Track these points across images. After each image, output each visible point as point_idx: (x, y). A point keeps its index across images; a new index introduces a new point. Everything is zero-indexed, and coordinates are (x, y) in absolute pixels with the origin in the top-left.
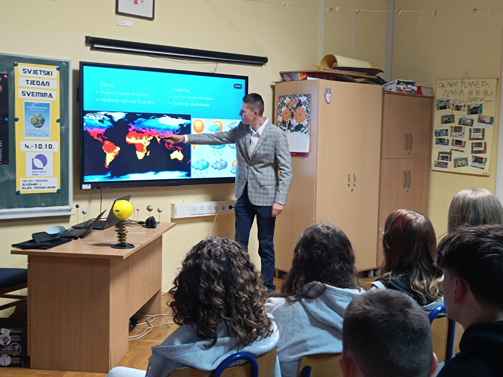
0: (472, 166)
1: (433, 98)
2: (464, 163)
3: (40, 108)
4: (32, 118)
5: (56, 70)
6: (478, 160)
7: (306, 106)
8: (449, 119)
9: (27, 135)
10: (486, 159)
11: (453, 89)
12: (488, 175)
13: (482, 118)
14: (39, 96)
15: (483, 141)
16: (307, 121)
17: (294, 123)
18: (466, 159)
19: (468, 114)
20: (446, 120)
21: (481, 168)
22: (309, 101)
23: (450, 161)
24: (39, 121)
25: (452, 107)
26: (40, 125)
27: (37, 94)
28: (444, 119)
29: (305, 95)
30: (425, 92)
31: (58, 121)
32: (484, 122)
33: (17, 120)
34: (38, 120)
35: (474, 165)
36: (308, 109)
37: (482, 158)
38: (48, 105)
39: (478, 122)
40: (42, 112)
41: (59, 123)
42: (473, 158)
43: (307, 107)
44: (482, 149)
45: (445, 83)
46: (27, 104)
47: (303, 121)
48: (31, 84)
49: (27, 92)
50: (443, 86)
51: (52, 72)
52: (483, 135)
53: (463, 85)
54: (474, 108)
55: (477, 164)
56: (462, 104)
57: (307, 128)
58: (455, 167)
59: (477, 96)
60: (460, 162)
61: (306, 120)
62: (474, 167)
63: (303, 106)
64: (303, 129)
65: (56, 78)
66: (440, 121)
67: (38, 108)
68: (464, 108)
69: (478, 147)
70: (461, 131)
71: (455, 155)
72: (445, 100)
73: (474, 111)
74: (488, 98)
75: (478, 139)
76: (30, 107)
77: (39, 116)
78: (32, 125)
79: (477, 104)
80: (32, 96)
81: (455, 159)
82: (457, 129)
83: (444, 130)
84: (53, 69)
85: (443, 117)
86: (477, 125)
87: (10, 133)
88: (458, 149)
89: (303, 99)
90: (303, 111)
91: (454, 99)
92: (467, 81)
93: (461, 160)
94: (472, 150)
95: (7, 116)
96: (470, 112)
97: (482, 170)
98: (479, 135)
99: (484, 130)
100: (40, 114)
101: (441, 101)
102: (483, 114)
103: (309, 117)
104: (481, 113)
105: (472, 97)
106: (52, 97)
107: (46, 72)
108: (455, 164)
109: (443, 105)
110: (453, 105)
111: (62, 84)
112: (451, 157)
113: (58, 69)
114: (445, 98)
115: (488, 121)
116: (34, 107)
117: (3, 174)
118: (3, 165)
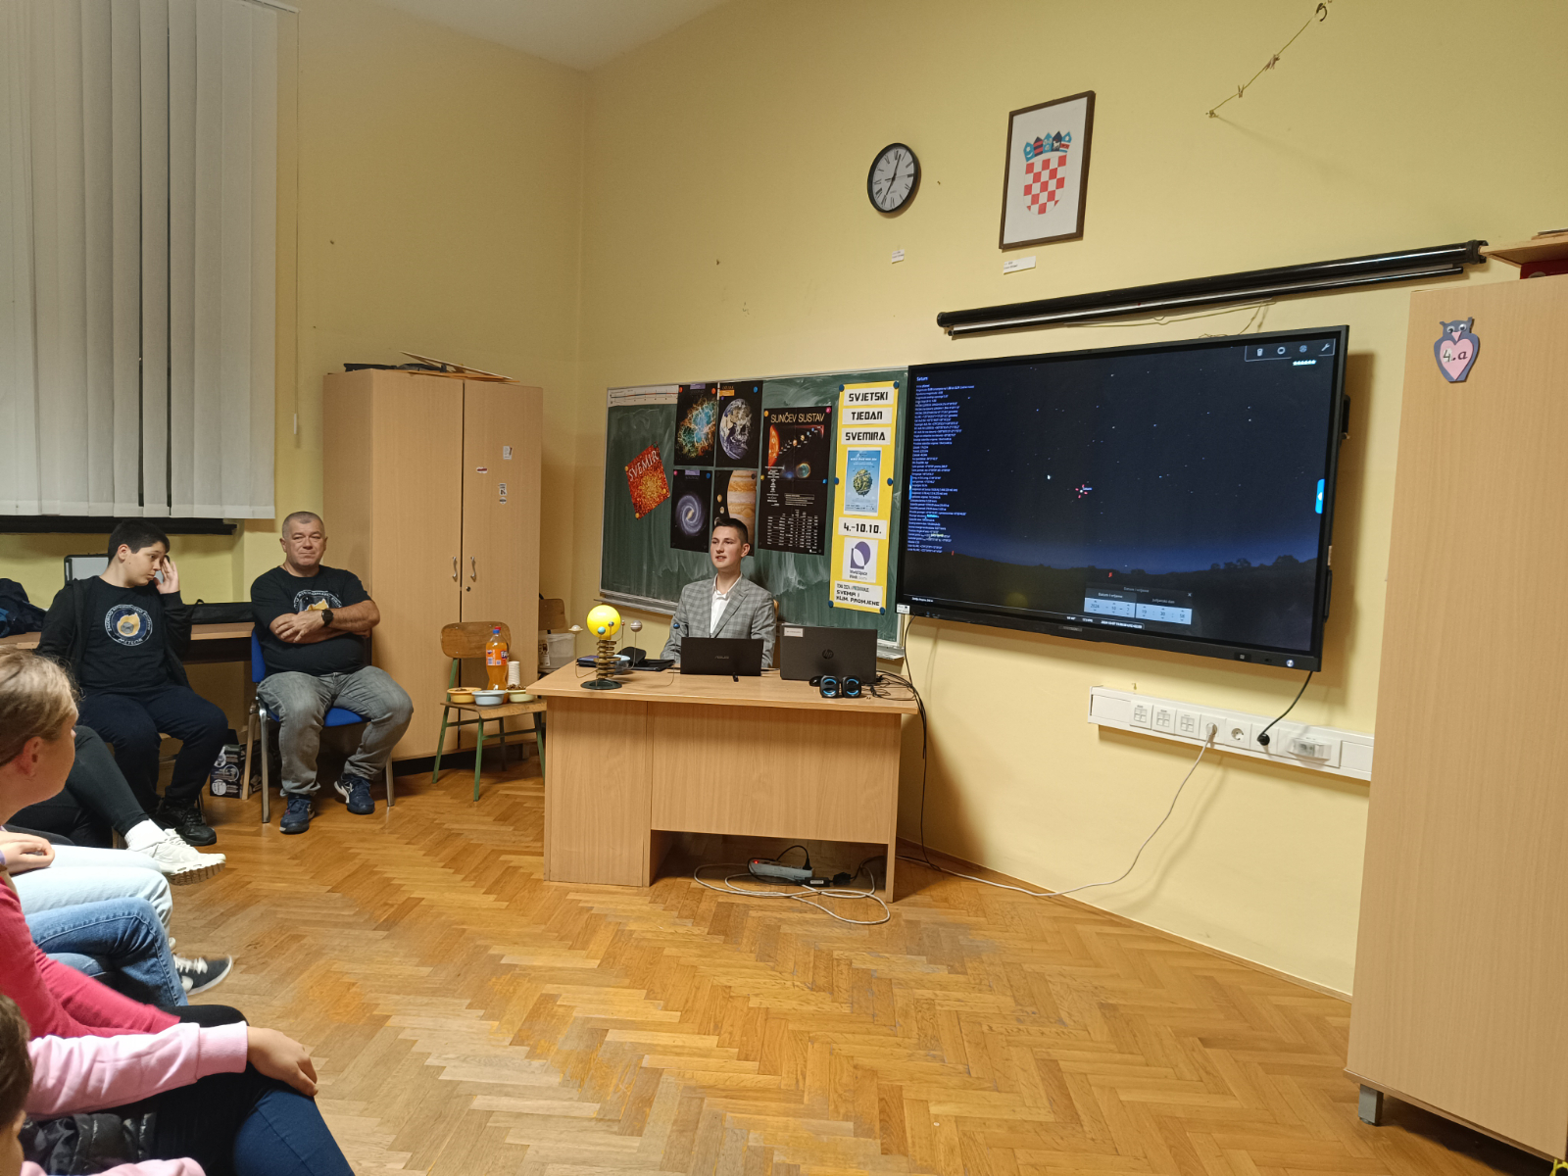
3: (867, 459)
4: (856, 478)
5: (892, 388)
9: (848, 507)
14: (867, 439)
24: (864, 484)
26: (866, 489)
27: (865, 435)
31: (890, 482)
33: (837, 481)
34: (862, 482)
38: (877, 454)
40: (870, 466)
41: (892, 486)
46: (852, 454)
48: (858, 419)
49: (852, 434)
51: (885, 393)
65: (891, 403)
67: (864, 459)
76: (854, 459)
77: (865, 475)
78: (855, 490)
80: (859, 439)
87: (828, 505)
95: (827, 475)
100: (867, 471)
107: (879, 395)
113: (895, 386)
116: (859, 459)
117: (816, 571)
118: (818, 556)
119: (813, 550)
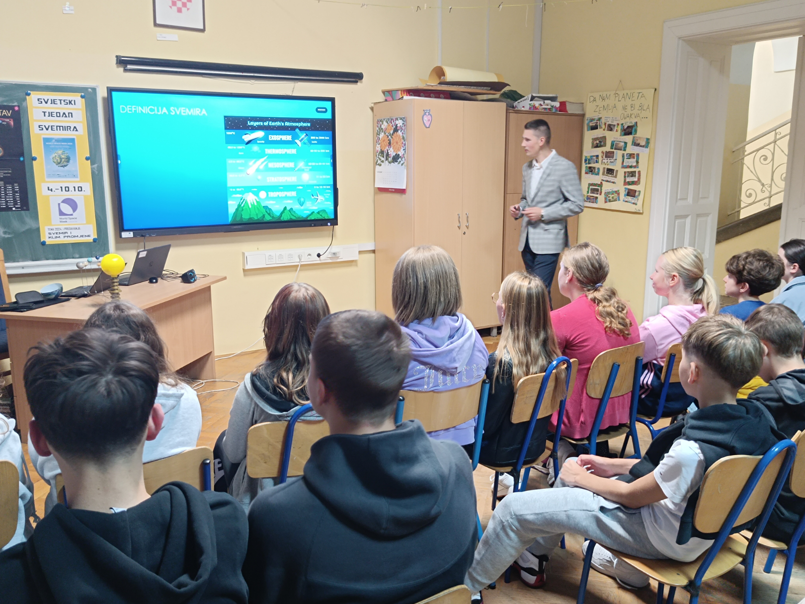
0: (624, 201)
1: (583, 115)
2: (615, 198)
3: (62, 144)
4: (54, 155)
5: (80, 98)
6: (631, 193)
7: (402, 131)
8: (600, 142)
9: (49, 176)
10: (640, 191)
11: (605, 103)
12: (642, 212)
13: (637, 140)
14: (60, 130)
15: (637, 170)
16: (404, 150)
17: (392, 153)
18: (617, 193)
19: (621, 135)
20: (597, 143)
21: (634, 203)
22: (405, 125)
23: (600, 194)
24: (63, 160)
25: (603, 127)
26: (65, 164)
27: (58, 127)
28: (595, 143)
29: (401, 119)
30: (570, 109)
31: (87, 159)
32: (638, 145)
33: (35, 159)
34: (61, 159)
35: (626, 200)
36: (404, 135)
37: (635, 191)
38: (73, 140)
39: (632, 145)
40: (66, 148)
41: (89, 161)
42: (625, 191)
43: (403, 133)
44: (635, 179)
45: (597, 95)
46: (46, 140)
47: (399, 150)
48: (49, 116)
49: (45, 126)
50: (594, 100)
51: (74, 101)
52: (637, 162)
53: (617, 98)
54: (628, 127)
55: (629, 198)
56: (615, 123)
57: (403, 159)
58: (606, 202)
59: (632, 112)
60: (611, 196)
61: (402, 149)
62: (626, 201)
63: (399, 131)
64: (400, 159)
65: (80, 107)
66: (590, 145)
67: (60, 144)
68: (617, 127)
69: (632, 176)
70: (613, 157)
71: (607, 187)
72: (596, 118)
73: (628, 131)
74: (643, 114)
75: (631, 167)
76: (50, 143)
77: (62, 154)
78: (55, 164)
79: (631, 122)
80: (52, 130)
81: (605, 193)
82: (609, 155)
83: (594, 156)
84: (76, 97)
85: (594, 139)
86: (631, 149)
87: (28, 175)
88: (609, 180)
89: (400, 123)
90: (399, 138)
91: (607, 117)
92: (621, 93)
93: (613, 194)
94: (625, 180)
95: (22, 155)
96: (623, 133)
97: (634, 205)
98: (632, 162)
99: (638, 155)
100: (64, 152)
101: (592, 120)
102: (638, 135)
103: (405, 145)
104: (636, 134)
105: (626, 113)
106: (77, 130)
107: (68, 101)
108: (606, 199)
109: (594, 124)
110: (605, 124)
111: (88, 114)
112: (601, 189)
113: (82, 97)
114: (596, 116)
115: (643, 143)
116: (55, 144)
117: (23, 222)
118: (23, 212)
119: (16, 208)
